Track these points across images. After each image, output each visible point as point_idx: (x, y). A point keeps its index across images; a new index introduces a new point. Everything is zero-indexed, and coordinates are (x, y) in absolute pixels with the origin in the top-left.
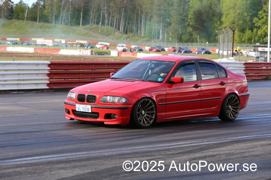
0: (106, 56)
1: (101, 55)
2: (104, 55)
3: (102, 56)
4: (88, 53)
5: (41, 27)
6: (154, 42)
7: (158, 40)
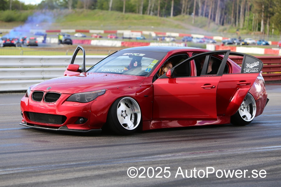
5: (127, 19)
6: (255, 34)
7: (259, 32)
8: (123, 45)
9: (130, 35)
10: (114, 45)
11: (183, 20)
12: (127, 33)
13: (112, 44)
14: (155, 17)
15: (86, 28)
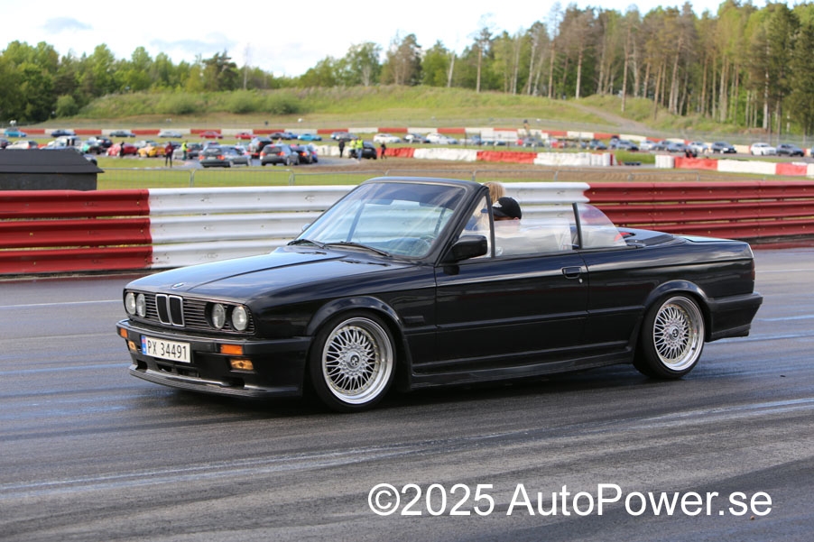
0: (643, 167)
1: (633, 164)
2: (638, 164)
3: (636, 167)
4: (602, 162)
5: (485, 103)
6: (750, 132)
7: (759, 129)
8: (480, 158)
9: (494, 137)
10: (461, 158)
11: (601, 105)
12: (488, 134)
13: (459, 156)
14: (543, 100)
15: (400, 124)
